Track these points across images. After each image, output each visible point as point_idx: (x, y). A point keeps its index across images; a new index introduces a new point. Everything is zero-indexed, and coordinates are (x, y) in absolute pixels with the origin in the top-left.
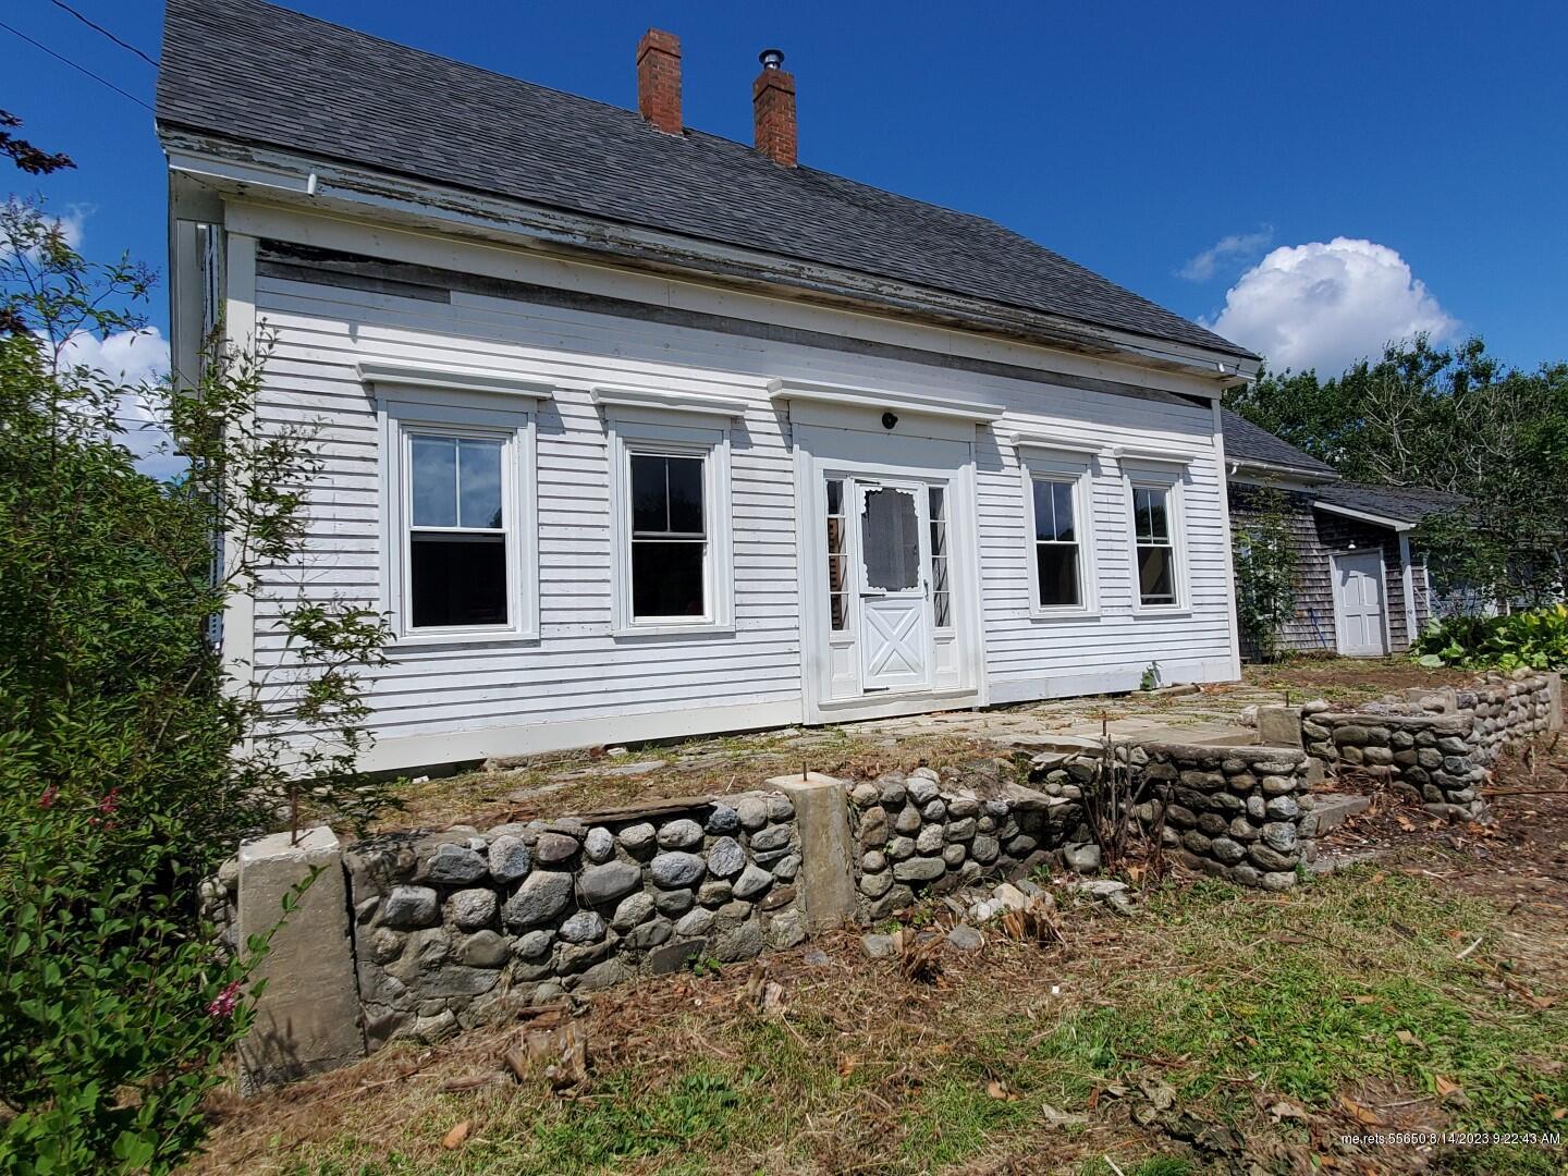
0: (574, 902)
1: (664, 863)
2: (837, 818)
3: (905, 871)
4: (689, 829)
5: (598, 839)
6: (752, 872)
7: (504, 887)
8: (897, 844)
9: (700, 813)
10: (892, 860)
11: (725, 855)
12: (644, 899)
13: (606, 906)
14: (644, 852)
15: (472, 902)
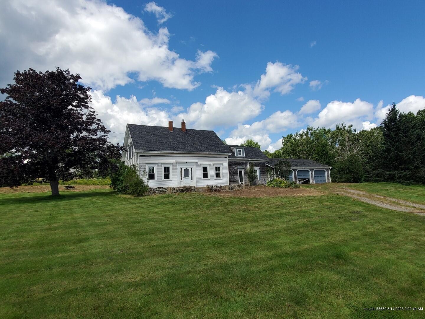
0: (157, 191)
1: (161, 189)
2: (170, 189)
3: (173, 192)
4: (162, 188)
5: (158, 188)
6: (165, 190)
7: (154, 190)
8: (173, 190)
9: (162, 187)
10: (173, 191)
11: (164, 190)
12: (160, 191)
13: (158, 191)
14: (160, 189)
15: (153, 190)
